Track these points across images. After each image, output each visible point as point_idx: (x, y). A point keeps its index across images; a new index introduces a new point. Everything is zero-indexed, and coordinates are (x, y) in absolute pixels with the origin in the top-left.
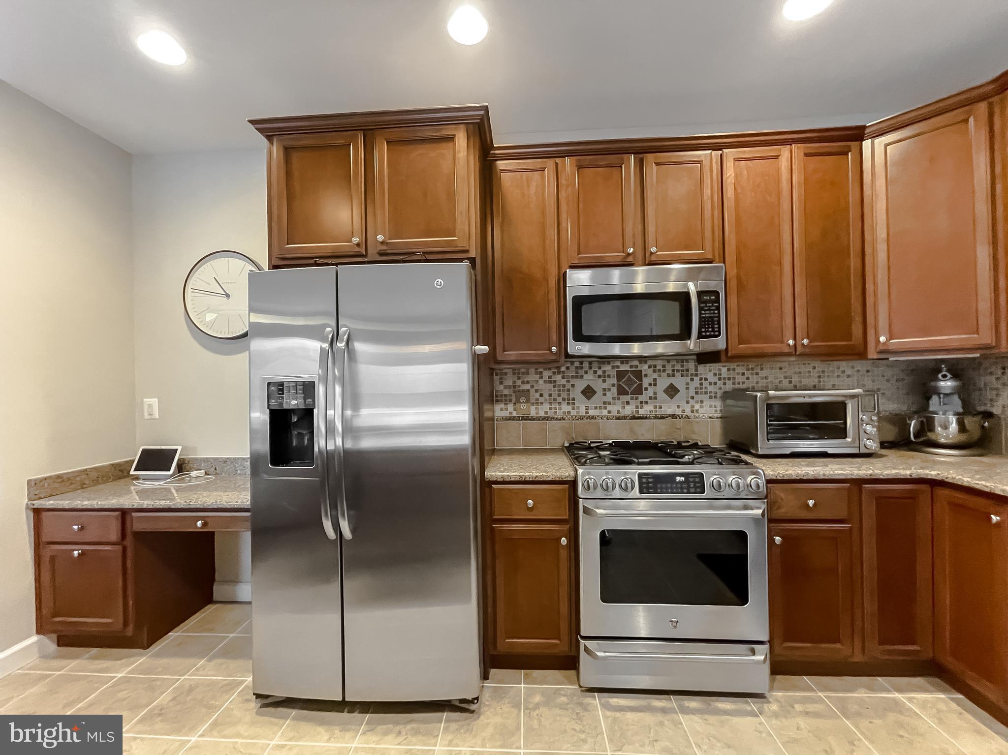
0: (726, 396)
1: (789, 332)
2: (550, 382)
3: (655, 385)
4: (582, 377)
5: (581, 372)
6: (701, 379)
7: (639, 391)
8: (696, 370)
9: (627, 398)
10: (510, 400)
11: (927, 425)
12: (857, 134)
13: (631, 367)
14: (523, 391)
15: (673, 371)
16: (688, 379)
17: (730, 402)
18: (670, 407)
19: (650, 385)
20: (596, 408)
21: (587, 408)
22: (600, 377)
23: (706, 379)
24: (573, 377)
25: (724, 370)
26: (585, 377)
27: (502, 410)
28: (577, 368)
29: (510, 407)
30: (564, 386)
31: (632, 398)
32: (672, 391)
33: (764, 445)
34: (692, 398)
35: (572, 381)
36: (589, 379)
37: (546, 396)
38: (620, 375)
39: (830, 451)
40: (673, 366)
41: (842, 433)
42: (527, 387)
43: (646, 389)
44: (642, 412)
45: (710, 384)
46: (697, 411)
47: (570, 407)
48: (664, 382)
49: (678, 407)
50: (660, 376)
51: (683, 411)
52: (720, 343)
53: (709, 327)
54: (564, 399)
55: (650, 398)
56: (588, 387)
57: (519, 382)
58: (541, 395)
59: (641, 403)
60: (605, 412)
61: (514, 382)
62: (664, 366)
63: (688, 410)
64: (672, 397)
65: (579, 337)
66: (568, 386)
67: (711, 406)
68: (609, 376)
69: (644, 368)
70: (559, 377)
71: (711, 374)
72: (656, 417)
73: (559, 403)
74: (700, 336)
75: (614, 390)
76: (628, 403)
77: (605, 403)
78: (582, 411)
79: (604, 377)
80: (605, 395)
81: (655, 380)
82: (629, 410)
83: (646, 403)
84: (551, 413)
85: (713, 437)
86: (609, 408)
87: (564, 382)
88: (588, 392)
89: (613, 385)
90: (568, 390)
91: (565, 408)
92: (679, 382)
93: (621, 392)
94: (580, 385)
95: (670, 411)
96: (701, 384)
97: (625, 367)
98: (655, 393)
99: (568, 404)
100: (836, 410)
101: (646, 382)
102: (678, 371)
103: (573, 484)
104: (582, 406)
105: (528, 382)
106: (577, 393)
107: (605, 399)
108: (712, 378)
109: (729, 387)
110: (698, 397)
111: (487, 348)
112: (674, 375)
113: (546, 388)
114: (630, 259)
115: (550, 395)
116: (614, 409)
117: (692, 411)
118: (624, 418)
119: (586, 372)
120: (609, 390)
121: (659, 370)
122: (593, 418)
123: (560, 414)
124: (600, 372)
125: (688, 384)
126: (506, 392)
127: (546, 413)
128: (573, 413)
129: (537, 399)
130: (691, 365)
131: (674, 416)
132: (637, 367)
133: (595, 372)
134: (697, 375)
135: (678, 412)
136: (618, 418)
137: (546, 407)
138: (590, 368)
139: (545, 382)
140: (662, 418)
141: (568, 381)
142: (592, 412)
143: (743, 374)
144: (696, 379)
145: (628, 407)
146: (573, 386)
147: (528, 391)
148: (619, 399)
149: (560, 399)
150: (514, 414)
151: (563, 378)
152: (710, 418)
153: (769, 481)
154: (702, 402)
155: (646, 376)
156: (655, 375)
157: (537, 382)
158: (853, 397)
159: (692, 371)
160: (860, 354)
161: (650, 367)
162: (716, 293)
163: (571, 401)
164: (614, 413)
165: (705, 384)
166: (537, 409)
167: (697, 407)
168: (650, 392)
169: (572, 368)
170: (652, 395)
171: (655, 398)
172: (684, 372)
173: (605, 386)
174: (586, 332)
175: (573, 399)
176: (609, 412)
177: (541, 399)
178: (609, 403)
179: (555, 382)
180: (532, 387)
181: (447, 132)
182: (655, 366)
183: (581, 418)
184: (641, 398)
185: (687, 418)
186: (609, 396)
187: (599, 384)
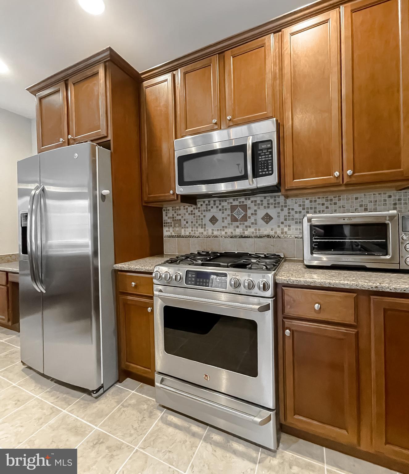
2: (192, 214)
3: (256, 214)
4: (210, 210)
5: (209, 207)
6: (289, 209)
7: (245, 218)
8: (285, 203)
9: (237, 223)
10: (171, 226)
13: (240, 202)
14: (178, 220)
15: (268, 204)
16: (279, 210)
18: (266, 230)
19: (252, 214)
20: (218, 230)
21: (213, 230)
22: (220, 210)
23: (293, 209)
24: (204, 211)
25: (307, 202)
26: (212, 210)
27: (167, 231)
28: (206, 205)
29: (171, 229)
30: (199, 216)
31: (240, 224)
32: (267, 218)
34: (282, 223)
35: (204, 213)
36: (214, 212)
37: (190, 223)
38: (233, 208)
39: (368, 266)
40: (268, 200)
42: (179, 217)
43: (250, 218)
44: (247, 233)
45: (296, 212)
46: (286, 232)
47: (203, 230)
48: (261, 213)
49: (272, 230)
50: (259, 208)
51: (276, 233)
53: (265, 168)
54: (199, 225)
55: (252, 223)
56: (213, 217)
57: (175, 215)
58: (187, 222)
59: (246, 227)
60: (223, 233)
61: (173, 215)
62: (262, 201)
63: (279, 232)
64: (267, 223)
65: (182, 183)
66: (202, 216)
67: (296, 229)
68: (226, 209)
69: (248, 203)
70: (196, 211)
71: (297, 205)
72: (256, 237)
73: (197, 227)
74: (257, 176)
75: (229, 218)
76: (238, 227)
77: (223, 227)
78: (210, 233)
79: (223, 210)
80: (223, 222)
81: (255, 211)
82: (238, 232)
83: (250, 227)
84: (192, 234)
85: (298, 252)
86: (226, 230)
87: (199, 214)
88: (213, 220)
89: (228, 215)
90: (202, 219)
91: (200, 230)
92: (272, 212)
93: (234, 219)
94: (209, 215)
95: (266, 233)
96: (289, 213)
97: (235, 203)
98: (255, 220)
99: (202, 228)
101: (249, 212)
102: (272, 204)
104: (210, 229)
105: (180, 215)
106: (207, 221)
107: (223, 224)
108: (298, 209)
110: (288, 222)
111: (108, 191)
112: (268, 207)
113: (190, 218)
114: (216, 127)
115: (192, 222)
116: (229, 231)
117: (282, 233)
118: (236, 237)
119: (212, 207)
120: (226, 218)
121: (259, 204)
122: (216, 237)
123: (197, 234)
124: (220, 207)
125: (279, 213)
126: (169, 221)
127: (190, 233)
128: (205, 233)
129: (185, 225)
130: (281, 200)
131: (268, 236)
132: (243, 202)
133: (217, 207)
134: (286, 206)
135: (272, 233)
136: (232, 237)
137: (190, 229)
138: (215, 204)
139: (189, 214)
140: (260, 237)
141: (202, 214)
142: (216, 233)
143: (323, 204)
144: (286, 209)
145: (237, 230)
146: (204, 216)
147: (180, 220)
148: (232, 224)
149: (197, 225)
150: (173, 234)
151: (199, 211)
152: (296, 237)
153: (278, 284)
154: (289, 226)
155: (249, 208)
156: (256, 208)
157: (185, 214)
158: (393, 217)
159: (282, 204)
161: (252, 202)
163: (203, 226)
164: (229, 234)
165: (293, 213)
166: (185, 231)
167: (286, 229)
168: (252, 220)
169: (204, 206)
170: (253, 221)
171: (256, 224)
172: (276, 205)
173: (223, 216)
174: (186, 179)
175: (205, 225)
176: (226, 233)
177: (187, 225)
178: (226, 227)
179: (194, 214)
180: (182, 217)
181: (95, 70)
182: (256, 201)
183: (209, 237)
184: (246, 223)
185: (279, 237)
186: (226, 223)
187: (219, 216)
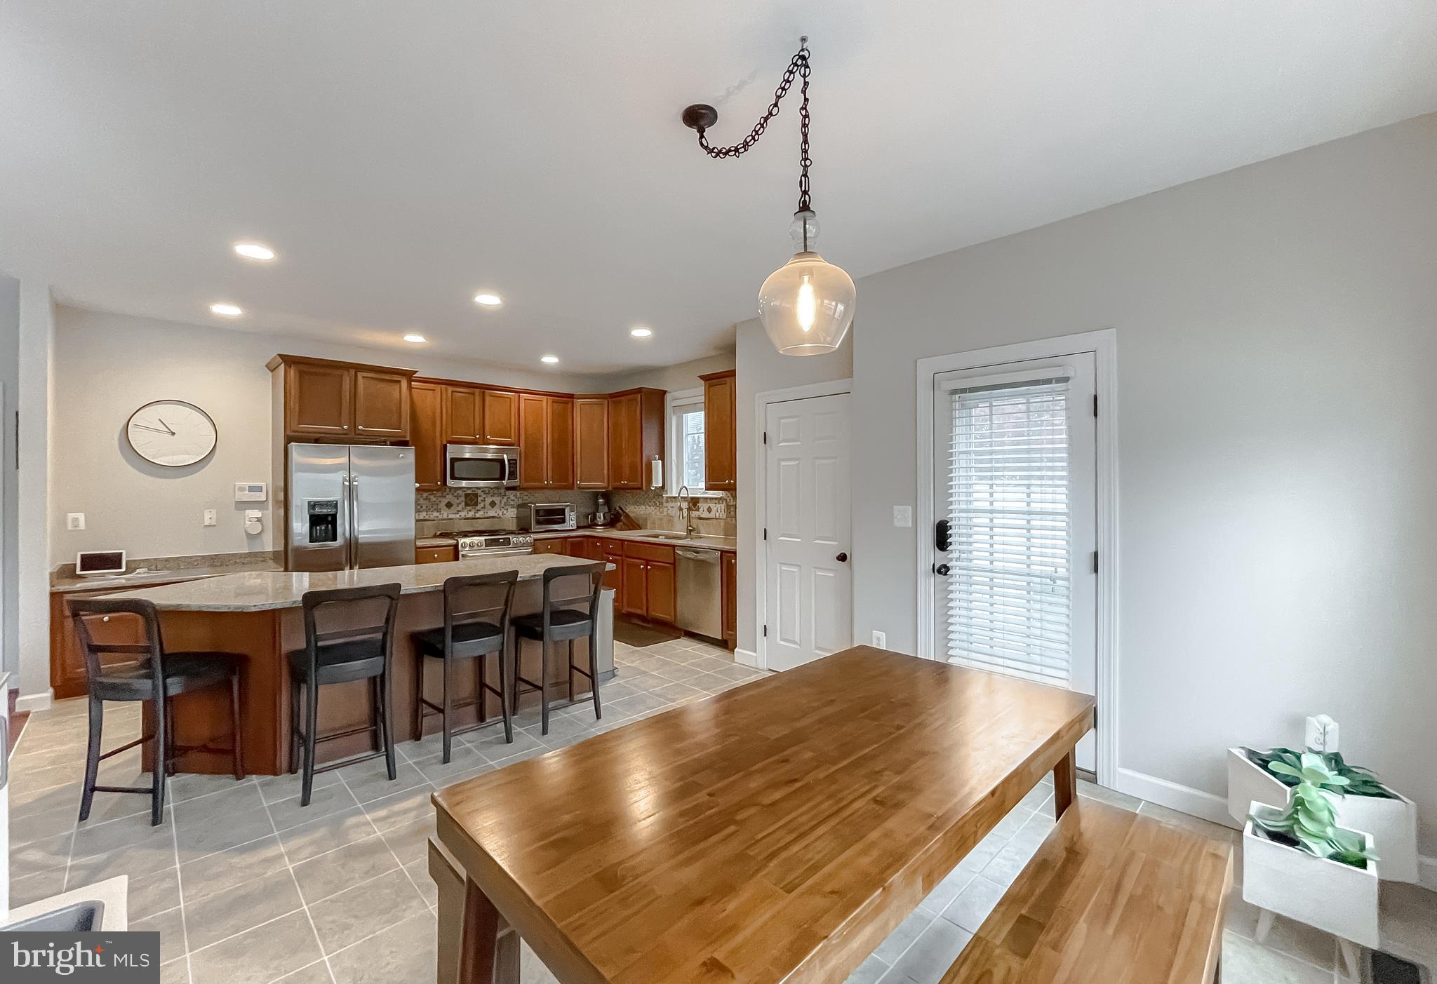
0: (519, 506)
1: (545, 478)
2: (427, 499)
3: (484, 501)
4: (445, 497)
5: (445, 494)
6: (507, 498)
7: (476, 504)
8: (505, 493)
9: (470, 508)
11: (594, 518)
12: (571, 396)
13: (472, 493)
15: (494, 495)
16: (501, 499)
17: (521, 509)
18: (492, 513)
19: (482, 502)
20: (453, 514)
21: (448, 514)
22: (455, 498)
23: (510, 499)
24: (440, 497)
25: (519, 495)
26: (447, 496)
28: (442, 491)
30: (435, 502)
31: (472, 509)
32: (493, 504)
33: (534, 527)
34: (503, 508)
35: (440, 499)
36: (450, 498)
37: (424, 507)
38: (467, 496)
39: (559, 529)
40: (494, 491)
41: (563, 521)
43: (480, 504)
44: (477, 515)
45: (512, 501)
46: (505, 515)
47: (438, 513)
48: (489, 500)
49: (496, 512)
50: (487, 497)
51: (498, 514)
52: (516, 482)
53: (513, 475)
54: (435, 510)
55: (482, 508)
56: (449, 502)
58: (421, 507)
59: (477, 511)
60: (458, 516)
62: (489, 494)
63: (501, 514)
64: (493, 507)
65: (453, 477)
66: (438, 502)
67: (511, 512)
68: (461, 498)
69: (479, 492)
70: (432, 497)
71: (512, 496)
72: (485, 518)
73: (432, 511)
74: (509, 479)
75: (463, 504)
76: (470, 511)
77: (458, 511)
78: (445, 516)
79: (458, 497)
80: (458, 507)
81: (484, 499)
82: (471, 514)
83: (479, 510)
84: (427, 517)
85: (512, 526)
86: (460, 513)
87: (435, 499)
88: (449, 505)
89: (462, 502)
90: (437, 505)
91: (436, 514)
92: (497, 499)
93: (467, 505)
94: (445, 501)
95: (492, 515)
96: (507, 501)
97: (469, 492)
98: (484, 505)
99: (438, 512)
100: (562, 512)
101: (480, 499)
102: (496, 496)
103: (456, 546)
104: (445, 514)
106: (443, 505)
107: (458, 509)
108: (512, 499)
109: (520, 502)
110: (507, 507)
111: (422, 484)
112: (494, 498)
113: (424, 503)
114: (477, 441)
115: (427, 507)
116: (463, 514)
117: (503, 514)
118: (468, 519)
119: (448, 494)
120: (460, 504)
122: (451, 519)
123: (432, 517)
124: (456, 494)
125: (501, 501)
127: (424, 517)
128: (440, 517)
129: (419, 509)
130: (502, 491)
131: (493, 517)
132: (474, 493)
133: (453, 494)
135: (496, 515)
136: (465, 519)
137: (424, 513)
138: (450, 492)
139: (424, 499)
140: (488, 518)
141: (437, 499)
142: (450, 516)
143: (526, 497)
144: (505, 497)
145: (469, 513)
146: (440, 502)
148: (465, 509)
149: (432, 509)
151: (435, 497)
152: (511, 517)
153: (535, 540)
154: (507, 510)
155: (480, 496)
156: (485, 496)
157: (419, 499)
158: (567, 506)
159: (503, 494)
160: (572, 487)
161: (482, 491)
162: (516, 460)
163: (439, 511)
164: (463, 516)
165: (509, 501)
166: (419, 515)
167: (505, 512)
168: (482, 505)
169: (440, 492)
171: (484, 509)
172: (500, 495)
173: (458, 501)
174: (456, 475)
175: (440, 509)
176: (460, 516)
178: (460, 511)
179: (430, 499)
181: (396, 378)
182: (485, 491)
183: (444, 520)
184: (477, 508)
185: (500, 517)
186: (460, 507)
187: (455, 501)
